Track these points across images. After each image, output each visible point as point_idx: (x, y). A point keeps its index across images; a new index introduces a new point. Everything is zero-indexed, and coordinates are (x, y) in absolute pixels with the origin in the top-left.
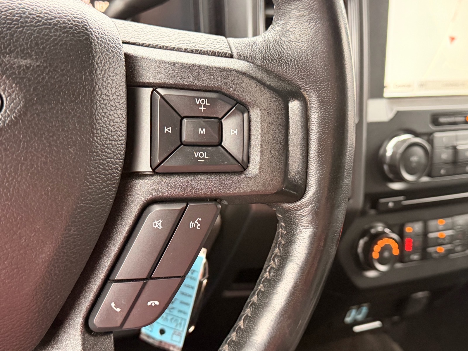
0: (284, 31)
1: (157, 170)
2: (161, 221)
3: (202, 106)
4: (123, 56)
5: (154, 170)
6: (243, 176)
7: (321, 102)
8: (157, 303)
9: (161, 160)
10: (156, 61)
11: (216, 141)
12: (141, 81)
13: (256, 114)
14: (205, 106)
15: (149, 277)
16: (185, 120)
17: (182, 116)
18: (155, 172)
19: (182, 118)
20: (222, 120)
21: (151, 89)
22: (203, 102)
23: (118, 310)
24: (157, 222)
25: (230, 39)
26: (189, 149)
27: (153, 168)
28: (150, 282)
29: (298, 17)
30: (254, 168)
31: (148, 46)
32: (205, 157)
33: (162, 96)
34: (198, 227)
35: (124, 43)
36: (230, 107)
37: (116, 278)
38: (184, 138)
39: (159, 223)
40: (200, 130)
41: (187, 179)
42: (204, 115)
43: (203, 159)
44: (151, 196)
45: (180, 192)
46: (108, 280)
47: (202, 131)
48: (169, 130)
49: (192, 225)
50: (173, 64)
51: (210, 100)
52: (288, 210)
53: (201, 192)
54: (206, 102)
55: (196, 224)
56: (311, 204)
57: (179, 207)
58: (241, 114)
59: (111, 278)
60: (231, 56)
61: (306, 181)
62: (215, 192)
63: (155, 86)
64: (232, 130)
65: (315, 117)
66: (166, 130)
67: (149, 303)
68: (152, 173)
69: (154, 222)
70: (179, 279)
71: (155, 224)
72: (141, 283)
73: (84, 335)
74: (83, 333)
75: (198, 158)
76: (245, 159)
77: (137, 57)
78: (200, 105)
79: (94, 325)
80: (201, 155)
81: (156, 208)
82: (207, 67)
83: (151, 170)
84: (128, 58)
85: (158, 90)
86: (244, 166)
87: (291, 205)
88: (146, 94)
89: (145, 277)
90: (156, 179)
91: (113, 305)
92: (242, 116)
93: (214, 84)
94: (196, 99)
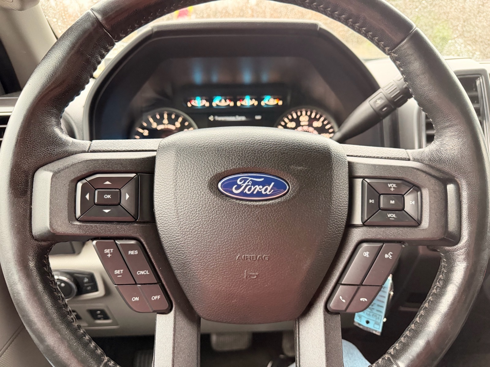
0: (442, 145)
1: (365, 224)
2: (368, 253)
3: (392, 188)
4: (347, 163)
5: (363, 223)
6: (418, 228)
7: (469, 184)
8: (366, 300)
9: (368, 218)
10: (365, 164)
11: (401, 208)
12: (356, 175)
13: (426, 193)
14: (394, 188)
15: (361, 284)
16: (382, 197)
17: (380, 193)
18: (364, 225)
19: (380, 195)
20: (404, 196)
21: (362, 179)
22: (393, 185)
23: (344, 301)
24: (365, 253)
25: (408, 150)
26: (384, 212)
27: (363, 222)
28: (362, 287)
29: (451, 136)
30: (425, 224)
31: (360, 157)
32: (394, 217)
33: (368, 183)
34: (391, 257)
35: (348, 156)
36: (409, 188)
37: (343, 283)
38: (382, 206)
39: (367, 253)
40: (391, 201)
41: (383, 229)
42: (393, 193)
43: (393, 218)
44: (362, 238)
45: (379, 237)
46: (338, 283)
47: (392, 202)
48: (372, 201)
49: (386, 256)
50: (374, 166)
51: (397, 184)
52: (448, 251)
53: (392, 237)
54: (394, 185)
55: (389, 255)
56: (464, 248)
57: (379, 245)
58: (416, 192)
59: (340, 282)
60: (409, 160)
61: (460, 233)
62: (400, 237)
63: (364, 178)
64: (410, 201)
65: (465, 194)
66: (370, 201)
67: (361, 299)
68: (362, 225)
69: (364, 253)
70: (379, 287)
71: (365, 254)
72: (356, 287)
73: (325, 313)
74: (324, 312)
75: (390, 217)
76: (419, 218)
77: (354, 163)
78: (391, 187)
79: (330, 307)
80: (392, 216)
81: (365, 245)
82: (394, 166)
83: (362, 223)
84: (349, 163)
85: (366, 179)
86: (418, 223)
87: (450, 248)
88: (359, 182)
89: (358, 283)
90: (365, 228)
91: (341, 297)
92: (417, 194)
93: (399, 176)
94: (388, 184)
